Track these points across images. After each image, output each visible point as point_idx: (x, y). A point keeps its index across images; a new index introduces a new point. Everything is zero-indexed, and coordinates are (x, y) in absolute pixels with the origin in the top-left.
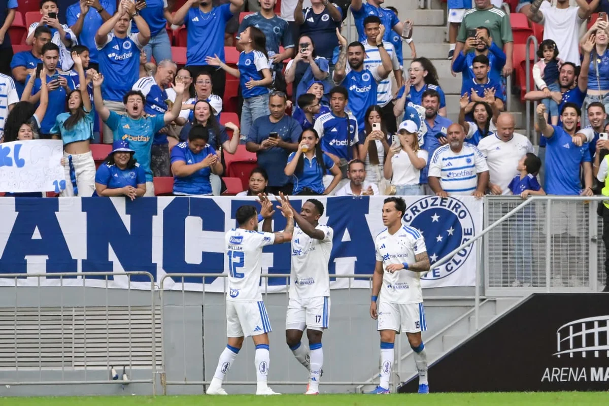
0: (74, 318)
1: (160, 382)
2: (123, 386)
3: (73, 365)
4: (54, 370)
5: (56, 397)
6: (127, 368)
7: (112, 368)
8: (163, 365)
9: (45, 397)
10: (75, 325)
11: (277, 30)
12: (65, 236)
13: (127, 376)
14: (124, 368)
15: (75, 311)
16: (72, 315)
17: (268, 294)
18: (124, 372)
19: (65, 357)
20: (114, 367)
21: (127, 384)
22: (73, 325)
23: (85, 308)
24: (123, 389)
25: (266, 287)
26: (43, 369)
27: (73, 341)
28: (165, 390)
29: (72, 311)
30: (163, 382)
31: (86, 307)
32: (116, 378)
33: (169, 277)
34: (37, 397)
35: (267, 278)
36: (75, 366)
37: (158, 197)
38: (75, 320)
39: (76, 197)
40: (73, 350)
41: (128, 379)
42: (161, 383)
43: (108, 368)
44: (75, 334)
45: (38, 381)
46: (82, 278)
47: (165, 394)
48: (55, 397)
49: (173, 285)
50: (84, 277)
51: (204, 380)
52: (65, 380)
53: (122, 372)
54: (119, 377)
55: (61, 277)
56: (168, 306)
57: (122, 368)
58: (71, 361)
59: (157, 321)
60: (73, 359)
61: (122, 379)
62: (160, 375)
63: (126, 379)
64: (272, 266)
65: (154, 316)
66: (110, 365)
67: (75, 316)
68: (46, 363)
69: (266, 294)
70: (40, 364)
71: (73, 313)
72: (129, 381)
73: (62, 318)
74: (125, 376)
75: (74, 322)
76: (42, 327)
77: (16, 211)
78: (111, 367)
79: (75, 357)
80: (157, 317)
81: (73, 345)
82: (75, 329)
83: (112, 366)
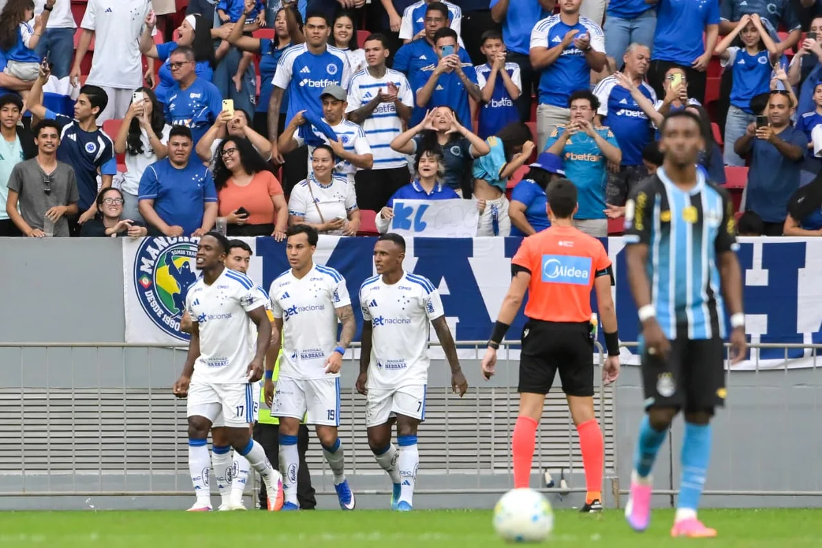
0: (494, 403)
1: (611, 491)
2: (560, 496)
3: (492, 467)
4: (467, 473)
5: (471, 511)
6: (566, 471)
7: (546, 471)
8: (615, 468)
9: (455, 510)
10: (496, 412)
11: (772, 8)
12: (481, 290)
13: (567, 482)
14: (562, 471)
15: (496, 393)
16: (491, 399)
17: (760, 371)
18: (562, 477)
19: (481, 456)
20: (548, 470)
21: (565, 493)
22: (493, 412)
23: (508, 389)
24: (561, 500)
25: (757, 360)
26: (452, 472)
27: (493, 434)
28: (618, 501)
29: (491, 393)
30: (615, 491)
31: (511, 388)
32: (551, 485)
33: (624, 347)
34: (443, 510)
35: (759, 349)
36: (495, 468)
37: (609, 238)
38: (496, 406)
39: (497, 237)
40: (493, 446)
41: (568, 486)
42: (613, 493)
43: (540, 471)
44: (496, 424)
45: (446, 488)
46: (505, 348)
47: (618, 508)
48: (468, 510)
49: (628, 359)
50: (508, 347)
51: (671, 488)
52: (482, 487)
53: (560, 477)
54: (556, 483)
55: (477, 347)
56: (623, 387)
57: (559, 471)
58: (490, 462)
59: (607, 408)
60: (492, 459)
61: (559, 486)
62: (611, 482)
63: (564, 486)
64: (765, 332)
65: (603, 401)
66: (543, 468)
67: (496, 399)
68: (456, 464)
69: (757, 371)
70: (447, 465)
71: (493, 396)
72: (569, 489)
73: (478, 402)
74: (563, 483)
75: (494, 408)
76: (451, 415)
77: (415, 256)
78: (543, 470)
79: (495, 456)
80: (607, 402)
81: (493, 440)
82: (496, 418)
83: (546, 468)
